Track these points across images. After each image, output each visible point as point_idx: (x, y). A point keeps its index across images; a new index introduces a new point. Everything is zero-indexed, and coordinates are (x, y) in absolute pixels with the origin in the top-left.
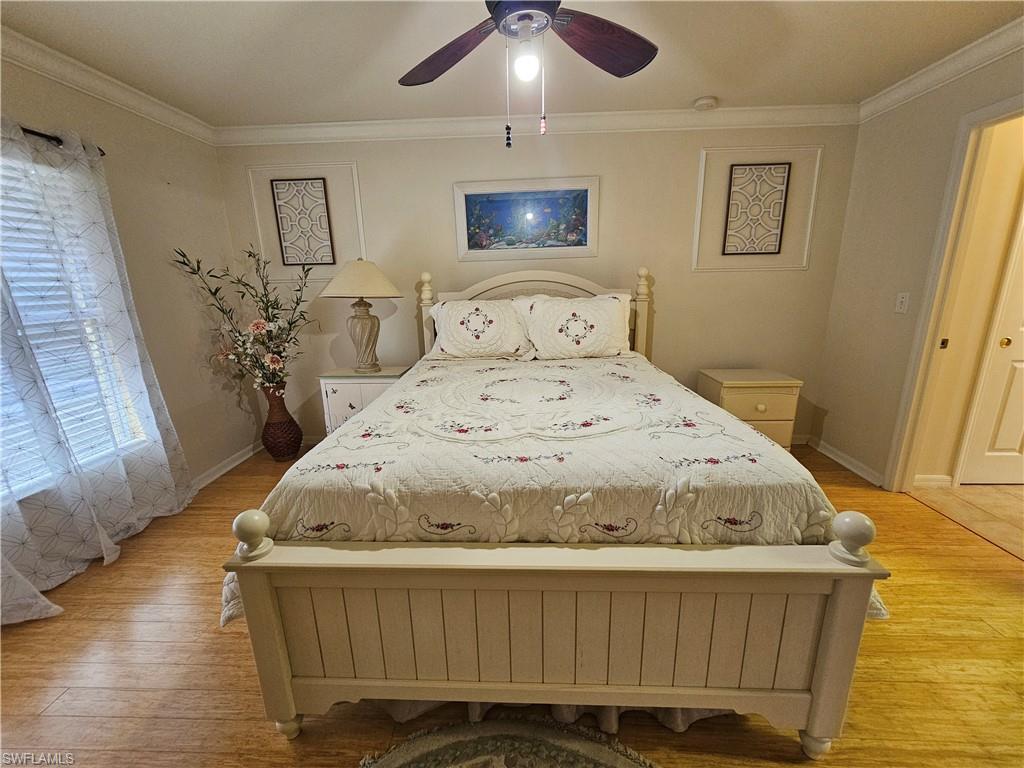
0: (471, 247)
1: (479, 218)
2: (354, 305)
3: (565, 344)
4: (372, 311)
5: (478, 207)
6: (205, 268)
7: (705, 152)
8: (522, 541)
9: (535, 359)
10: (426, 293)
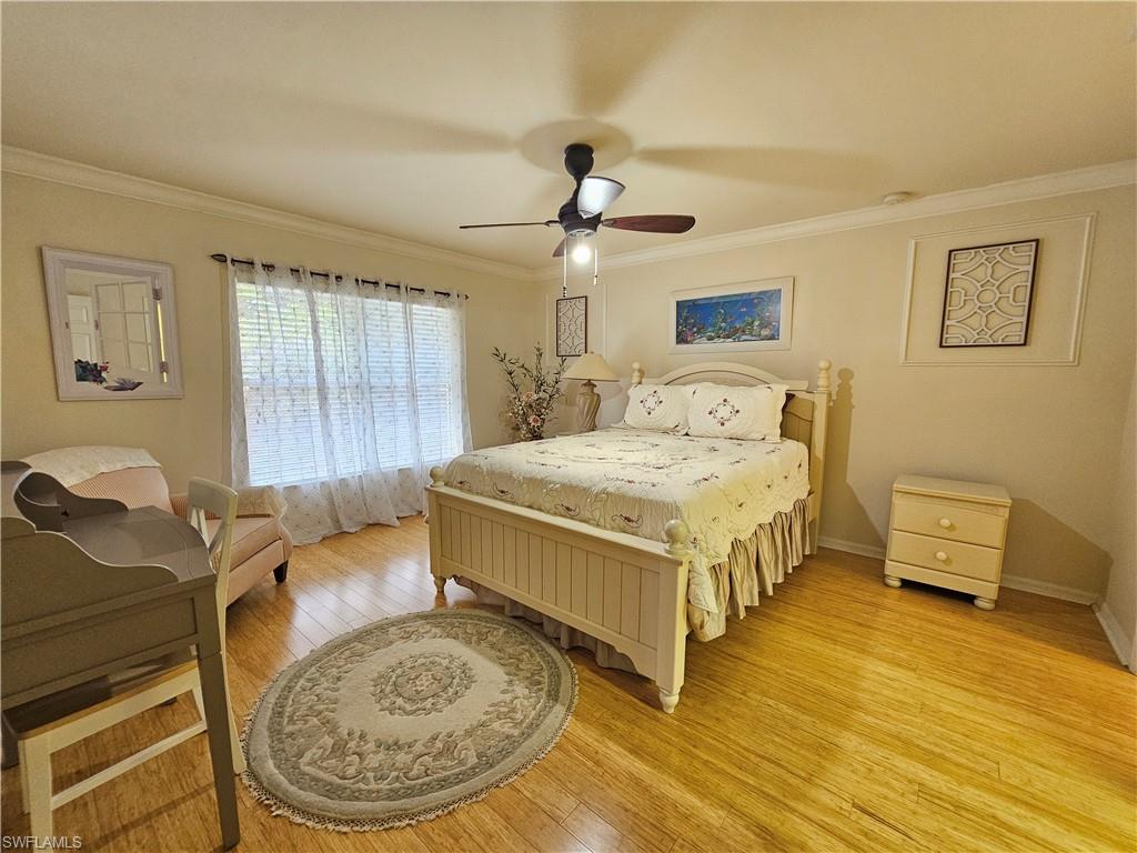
0: (678, 343)
1: (687, 318)
2: (585, 385)
3: (711, 425)
4: (596, 390)
5: (686, 311)
6: (507, 358)
7: (913, 242)
8: (530, 507)
9: (687, 434)
10: (636, 379)
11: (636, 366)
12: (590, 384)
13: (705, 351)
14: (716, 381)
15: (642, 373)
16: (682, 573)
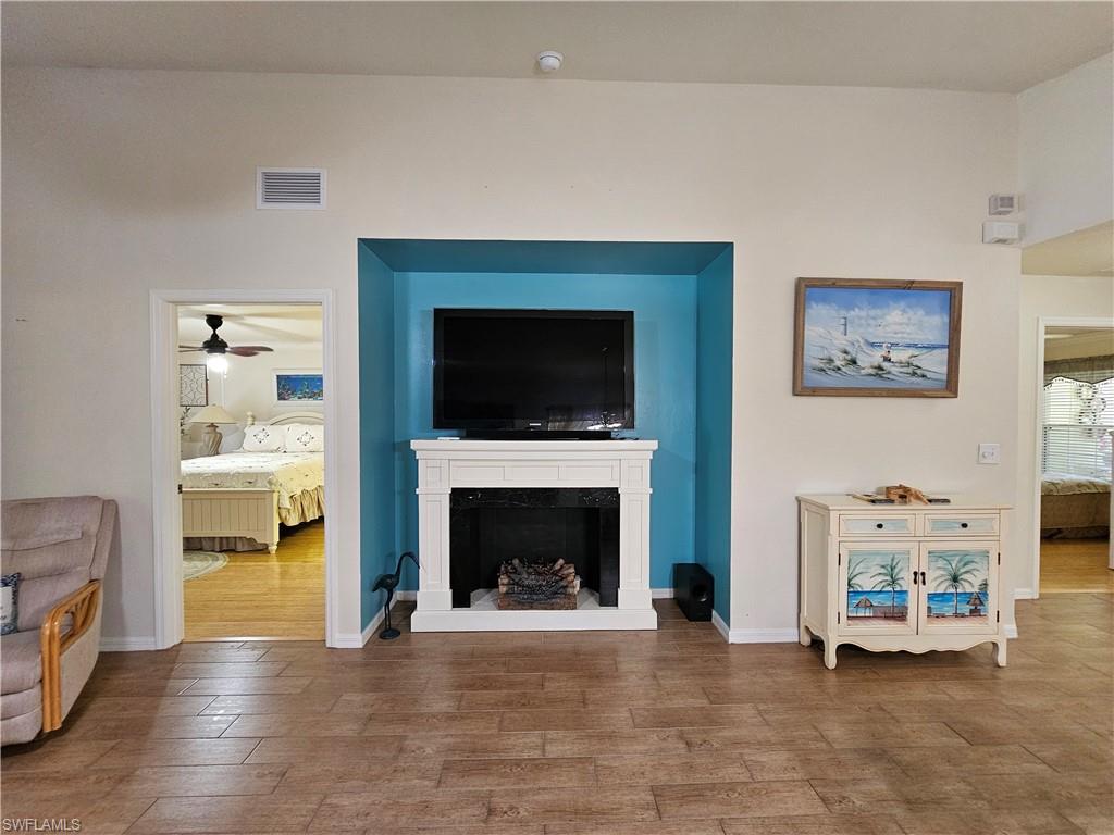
0: (279, 400)
1: (284, 385)
2: (209, 426)
3: (298, 446)
5: (283, 381)
9: (285, 452)
10: (250, 422)
11: (249, 414)
12: (213, 425)
13: (295, 405)
14: (302, 423)
15: (254, 418)
16: (276, 495)
